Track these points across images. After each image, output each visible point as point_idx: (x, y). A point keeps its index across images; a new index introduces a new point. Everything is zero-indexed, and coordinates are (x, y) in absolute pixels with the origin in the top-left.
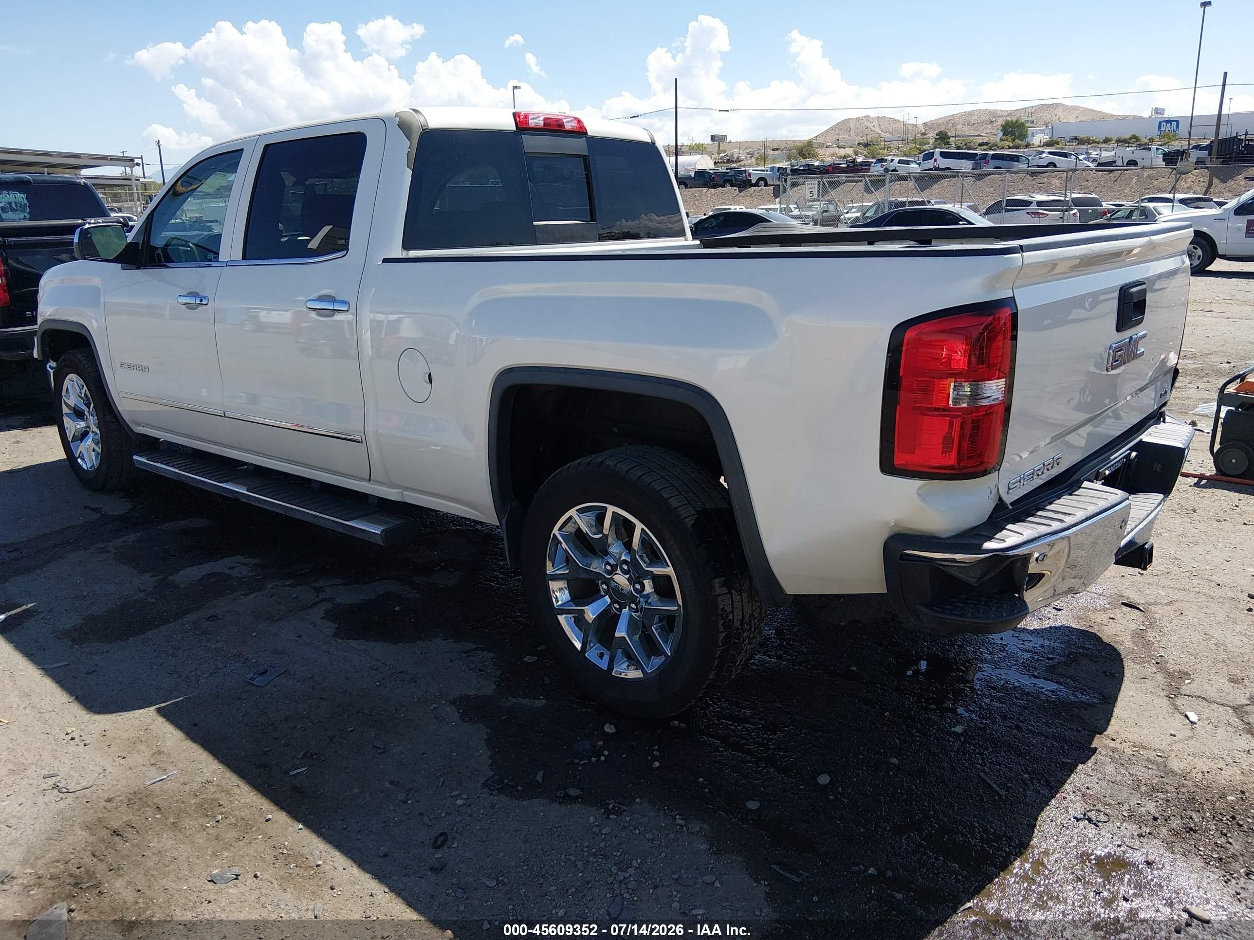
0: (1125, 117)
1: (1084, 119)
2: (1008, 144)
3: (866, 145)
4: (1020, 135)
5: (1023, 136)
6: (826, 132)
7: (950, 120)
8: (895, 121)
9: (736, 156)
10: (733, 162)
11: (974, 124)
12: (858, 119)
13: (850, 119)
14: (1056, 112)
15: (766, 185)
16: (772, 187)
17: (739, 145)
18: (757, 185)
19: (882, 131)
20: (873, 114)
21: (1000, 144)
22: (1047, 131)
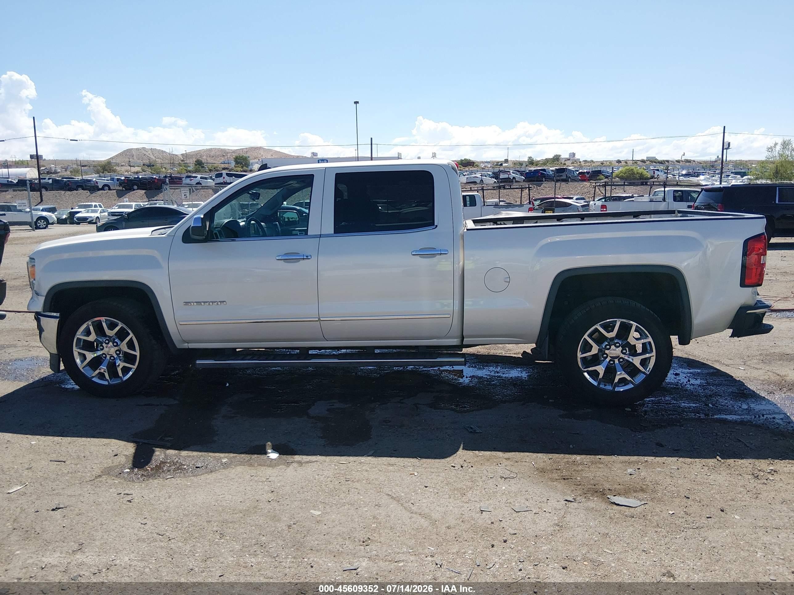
0: (298, 157)
1: (276, 157)
2: (239, 169)
3: (149, 166)
4: (246, 164)
5: (247, 165)
6: (117, 156)
7: (198, 153)
8: (163, 152)
9: (53, 169)
10: (51, 173)
11: (213, 156)
12: (137, 149)
13: (132, 149)
14: (260, 152)
15: (110, 189)
16: (115, 191)
17: (55, 162)
18: (103, 189)
19: (155, 157)
20: (148, 147)
21: (235, 169)
22: (259, 163)
